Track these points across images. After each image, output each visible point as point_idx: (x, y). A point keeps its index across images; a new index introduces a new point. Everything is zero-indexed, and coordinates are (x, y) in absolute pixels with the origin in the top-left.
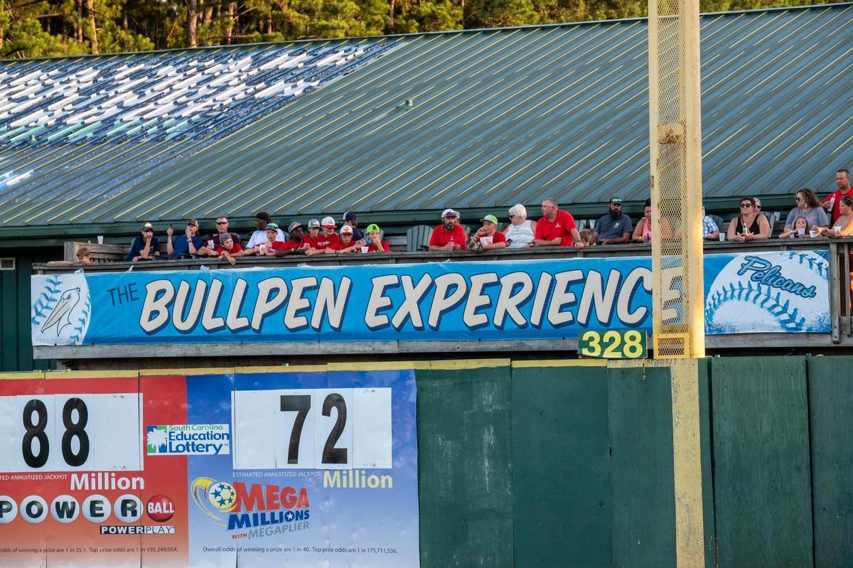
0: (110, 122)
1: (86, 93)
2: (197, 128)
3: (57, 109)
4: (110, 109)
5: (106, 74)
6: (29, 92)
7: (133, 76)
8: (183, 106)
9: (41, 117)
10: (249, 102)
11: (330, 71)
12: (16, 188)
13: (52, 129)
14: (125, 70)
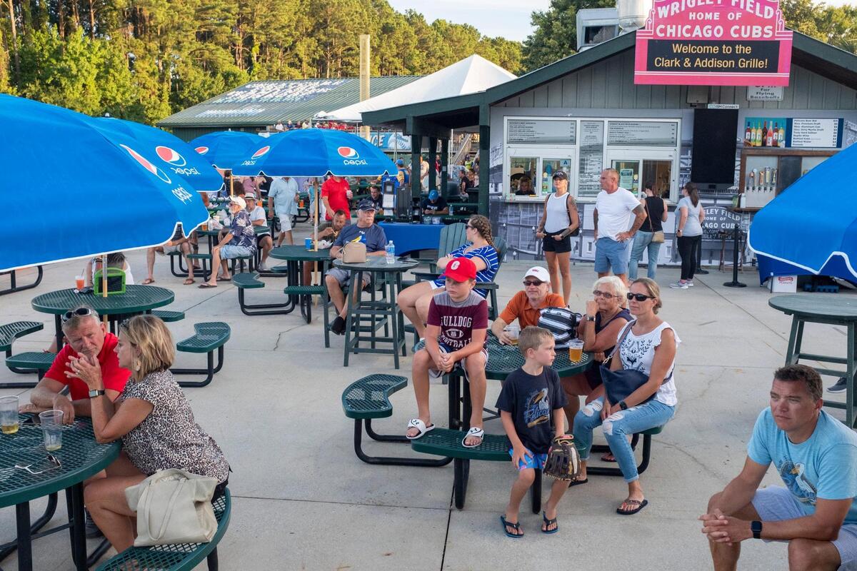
0: (284, 97)
1: (281, 90)
2: (302, 99)
3: (274, 93)
4: (285, 94)
5: (288, 85)
6: (270, 89)
7: (293, 86)
8: (300, 94)
9: (271, 96)
10: (315, 94)
11: (335, 86)
12: (261, 113)
13: (272, 99)
14: (292, 84)
